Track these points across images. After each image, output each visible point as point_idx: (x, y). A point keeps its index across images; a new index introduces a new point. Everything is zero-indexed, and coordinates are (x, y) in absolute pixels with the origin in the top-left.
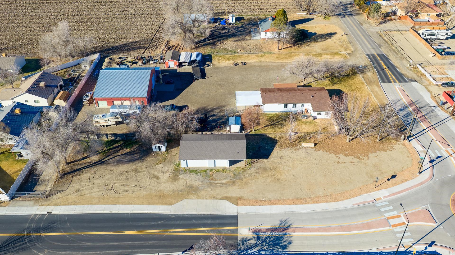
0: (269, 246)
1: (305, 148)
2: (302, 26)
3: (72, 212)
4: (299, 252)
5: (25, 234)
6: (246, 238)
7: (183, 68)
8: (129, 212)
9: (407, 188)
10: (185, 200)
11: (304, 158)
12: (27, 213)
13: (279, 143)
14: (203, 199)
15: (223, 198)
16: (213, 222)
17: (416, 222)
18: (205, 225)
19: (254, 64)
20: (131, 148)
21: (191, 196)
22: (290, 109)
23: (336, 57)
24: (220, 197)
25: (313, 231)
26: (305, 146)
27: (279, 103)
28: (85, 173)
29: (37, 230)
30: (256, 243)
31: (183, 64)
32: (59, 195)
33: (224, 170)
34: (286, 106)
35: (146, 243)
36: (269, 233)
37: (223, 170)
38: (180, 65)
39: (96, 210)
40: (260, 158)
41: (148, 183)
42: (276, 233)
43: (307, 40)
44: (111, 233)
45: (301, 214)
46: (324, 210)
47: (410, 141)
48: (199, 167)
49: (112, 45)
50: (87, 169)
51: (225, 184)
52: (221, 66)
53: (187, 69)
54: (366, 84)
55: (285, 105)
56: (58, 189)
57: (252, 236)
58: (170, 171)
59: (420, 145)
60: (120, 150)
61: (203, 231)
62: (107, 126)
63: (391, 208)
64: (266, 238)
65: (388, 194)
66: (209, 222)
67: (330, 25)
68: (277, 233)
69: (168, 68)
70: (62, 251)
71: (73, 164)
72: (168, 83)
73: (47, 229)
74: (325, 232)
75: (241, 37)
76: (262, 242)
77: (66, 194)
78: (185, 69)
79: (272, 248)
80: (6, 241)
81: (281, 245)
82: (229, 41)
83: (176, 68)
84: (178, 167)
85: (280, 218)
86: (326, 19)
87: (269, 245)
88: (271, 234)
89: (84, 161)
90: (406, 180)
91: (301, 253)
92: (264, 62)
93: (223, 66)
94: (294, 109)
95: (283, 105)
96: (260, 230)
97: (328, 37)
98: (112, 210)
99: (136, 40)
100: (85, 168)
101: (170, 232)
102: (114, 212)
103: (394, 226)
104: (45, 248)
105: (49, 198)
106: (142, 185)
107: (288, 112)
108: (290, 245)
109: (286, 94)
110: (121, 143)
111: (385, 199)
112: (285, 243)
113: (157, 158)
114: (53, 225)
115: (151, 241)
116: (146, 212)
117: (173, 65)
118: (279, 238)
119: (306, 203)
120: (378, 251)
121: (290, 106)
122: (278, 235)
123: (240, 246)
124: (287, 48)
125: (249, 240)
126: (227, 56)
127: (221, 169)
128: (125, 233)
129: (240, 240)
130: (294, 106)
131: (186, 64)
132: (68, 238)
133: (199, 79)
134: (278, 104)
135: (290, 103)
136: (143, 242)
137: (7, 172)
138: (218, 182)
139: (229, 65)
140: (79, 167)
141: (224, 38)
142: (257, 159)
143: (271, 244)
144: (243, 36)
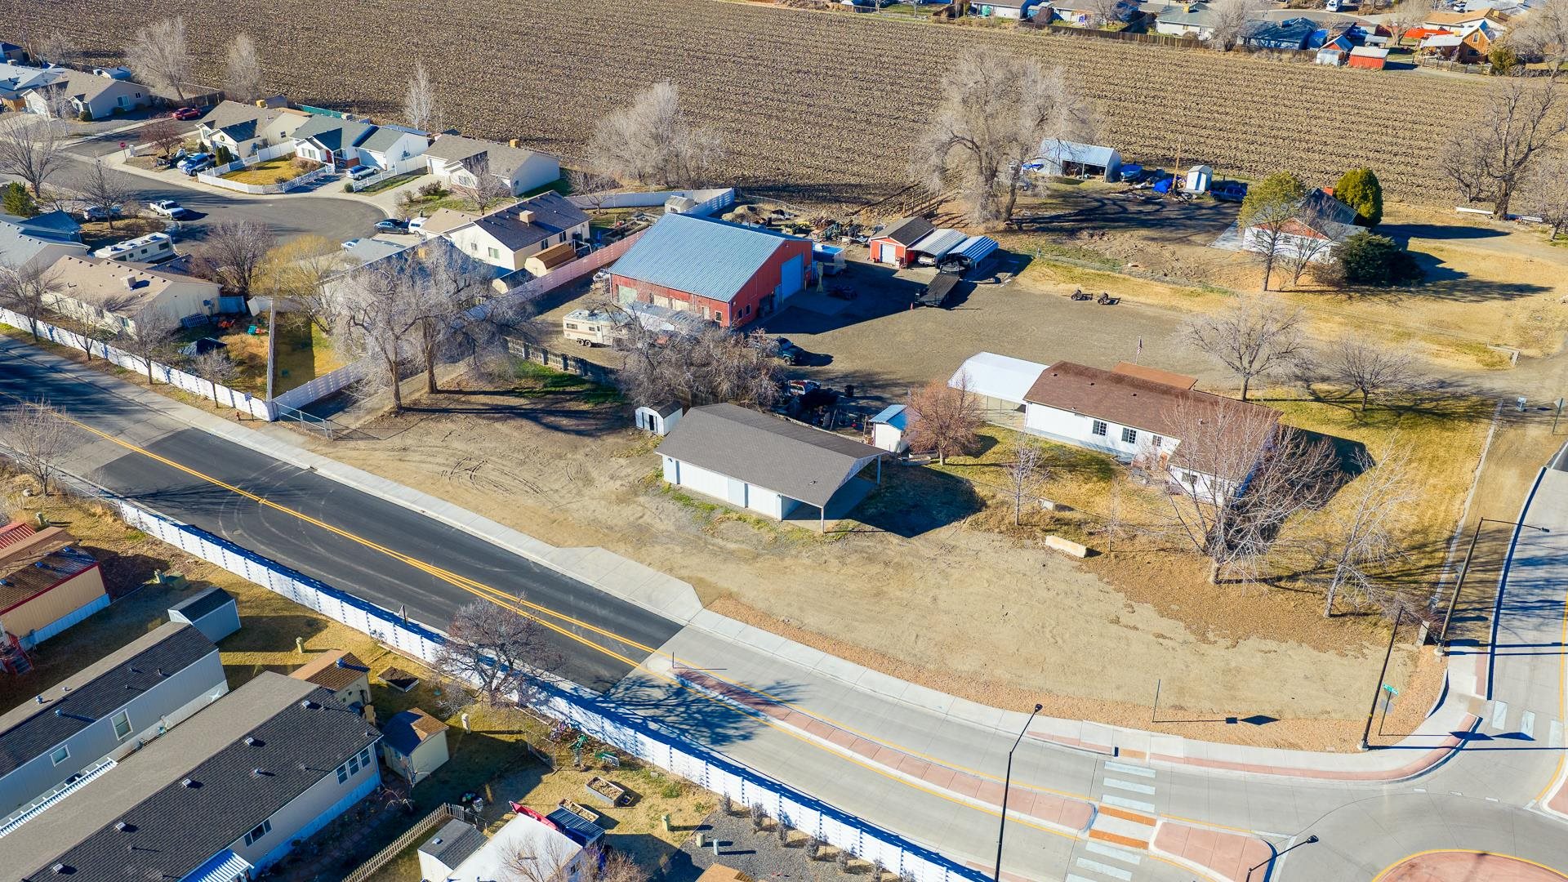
0: (686, 720)
1: (1051, 551)
2: (1433, 245)
3: (353, 484)
4: (743, 767)
5: (235, 489)
6: (650, 680)
7: (916, 270)
8: (458, 525)
9: (1270, 764)
10: (600, 549)
11: (1018, 572)
12: (276, 455)
13: (981, 515)
14: (642, 562)
15: (689, 578)
16: (612, 616)
17: (1189, 857)
18: (583, 615)
19: (1143, 309)
20: (596, 405)
21: (622, 547)
22: (1113, 444)
23: (1461, 357)
24: (685, 573)
25: (834, 740)
26: (1056, 546)
27: (1080, 412)
28: (452, 421)
29: (260, 490)
30: (660, 701)
31: (922, 260)
32: (361, 444)
33: (761, 521)
34: (1100, 429)
35: (426, 596)
36: (714, 694)
37: (759, 522)
38: (912, 260)
39: (399, 497)
40: (887, 530)
41: (556, 486)
42: (733, 703)
43: (1409, 285)
44: (382, 549)
45: (851, 691)
46: (925, 710)
47: (1447, 654)
48: (704, 495)
49: (791, 181)
50: (462, 416)
51: (732, 553)
52: (1032, 291)
53: (925, 275)
54: (1484, 455)
55: (1096, 424)
56: (372, 433)
57: (669, 681)
58: (631, 479)
59: (1480, 681)
60: (571, 400)
61: (568, 626)
62: (594, 345)
63: (1150, 790)
64: (699, 701)
65: (1181, 755)
66: (602, 612)
67: (1550, 263)
68: (735, 703)
69: (878, 261)
70: (263, 543)
71: (446, 395)
72: (837, 293)
73: (281, 495)
74: (866, 756)
75: (1180, 234)
76: (678, 705)
77: (377, 446)
78: (918, 275)
79: (688, 727)
80: (194, 488)
81: (719, 730)
82: (1127, 235)
83: (897, 265)
84: (657, 476)
85: (781, 677)
86: (1555, 245)
87: (691, 717)
88: (721, 697)
89: (473, 398)
90: (1292, 746)
91: (748, 769)
92: (1181, 311)
93: (1038, 293)
94: (1124, 448)
95: (1089, 422)
96: (700, 679)
97: (1499, 294)
98: (430, 509)
99: (864, 181)
100: (462, 411)
101: (497, 597)
102: (430, 513)
103: (1097, 835)
104: (242, 527)
105: (338, 442)
106: (540, 486)
107: (1106, 452)
108: (741, 742)
109: (1121, 393)
110: (587, 386)
111: (1153, 762)
112: (731, 732)
113: (632, 443)
114: (296, 492)
115: (440, 597)
116: (492, 538)
117: (891, 255)
118: (729, 716)
119: (893, 673)
120: (967, 866)
121: (1115, 430)
122: (732, 708)
123: (617, 688)
124: (1304, 292)
125: (653, 686)
126: (1078, 271)
127: (754, 517)
128: (406, 559)
129: (629, 679)
130: (1130, 437)
131: (929, 261)
132: (298, 525)
133: (932, 306)
134: (1076, 414)
135: (1117, 420)
136: (421, 592)
137: (316, 370)
138: (719, 541)
139: (1059, 295)
140: (451, 406)
141: (1123, 224)
142: (876, 529)
143: (696, 719)
144: (1190, 231)
